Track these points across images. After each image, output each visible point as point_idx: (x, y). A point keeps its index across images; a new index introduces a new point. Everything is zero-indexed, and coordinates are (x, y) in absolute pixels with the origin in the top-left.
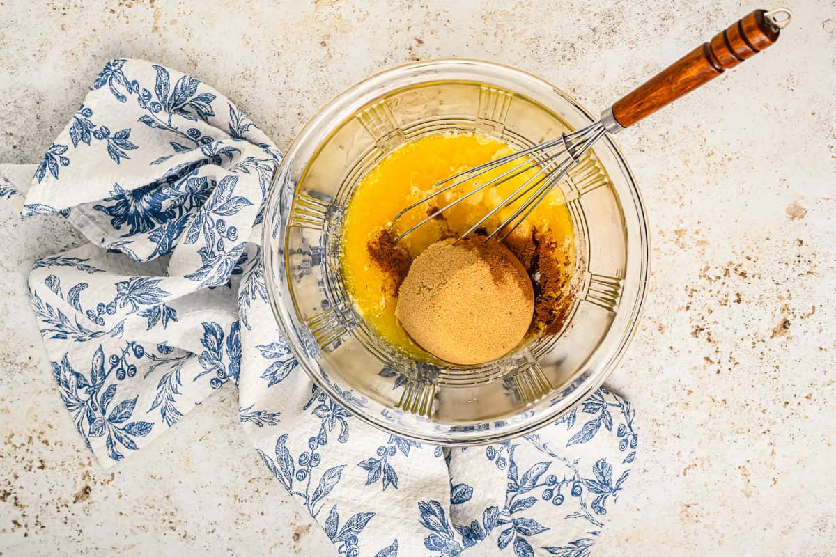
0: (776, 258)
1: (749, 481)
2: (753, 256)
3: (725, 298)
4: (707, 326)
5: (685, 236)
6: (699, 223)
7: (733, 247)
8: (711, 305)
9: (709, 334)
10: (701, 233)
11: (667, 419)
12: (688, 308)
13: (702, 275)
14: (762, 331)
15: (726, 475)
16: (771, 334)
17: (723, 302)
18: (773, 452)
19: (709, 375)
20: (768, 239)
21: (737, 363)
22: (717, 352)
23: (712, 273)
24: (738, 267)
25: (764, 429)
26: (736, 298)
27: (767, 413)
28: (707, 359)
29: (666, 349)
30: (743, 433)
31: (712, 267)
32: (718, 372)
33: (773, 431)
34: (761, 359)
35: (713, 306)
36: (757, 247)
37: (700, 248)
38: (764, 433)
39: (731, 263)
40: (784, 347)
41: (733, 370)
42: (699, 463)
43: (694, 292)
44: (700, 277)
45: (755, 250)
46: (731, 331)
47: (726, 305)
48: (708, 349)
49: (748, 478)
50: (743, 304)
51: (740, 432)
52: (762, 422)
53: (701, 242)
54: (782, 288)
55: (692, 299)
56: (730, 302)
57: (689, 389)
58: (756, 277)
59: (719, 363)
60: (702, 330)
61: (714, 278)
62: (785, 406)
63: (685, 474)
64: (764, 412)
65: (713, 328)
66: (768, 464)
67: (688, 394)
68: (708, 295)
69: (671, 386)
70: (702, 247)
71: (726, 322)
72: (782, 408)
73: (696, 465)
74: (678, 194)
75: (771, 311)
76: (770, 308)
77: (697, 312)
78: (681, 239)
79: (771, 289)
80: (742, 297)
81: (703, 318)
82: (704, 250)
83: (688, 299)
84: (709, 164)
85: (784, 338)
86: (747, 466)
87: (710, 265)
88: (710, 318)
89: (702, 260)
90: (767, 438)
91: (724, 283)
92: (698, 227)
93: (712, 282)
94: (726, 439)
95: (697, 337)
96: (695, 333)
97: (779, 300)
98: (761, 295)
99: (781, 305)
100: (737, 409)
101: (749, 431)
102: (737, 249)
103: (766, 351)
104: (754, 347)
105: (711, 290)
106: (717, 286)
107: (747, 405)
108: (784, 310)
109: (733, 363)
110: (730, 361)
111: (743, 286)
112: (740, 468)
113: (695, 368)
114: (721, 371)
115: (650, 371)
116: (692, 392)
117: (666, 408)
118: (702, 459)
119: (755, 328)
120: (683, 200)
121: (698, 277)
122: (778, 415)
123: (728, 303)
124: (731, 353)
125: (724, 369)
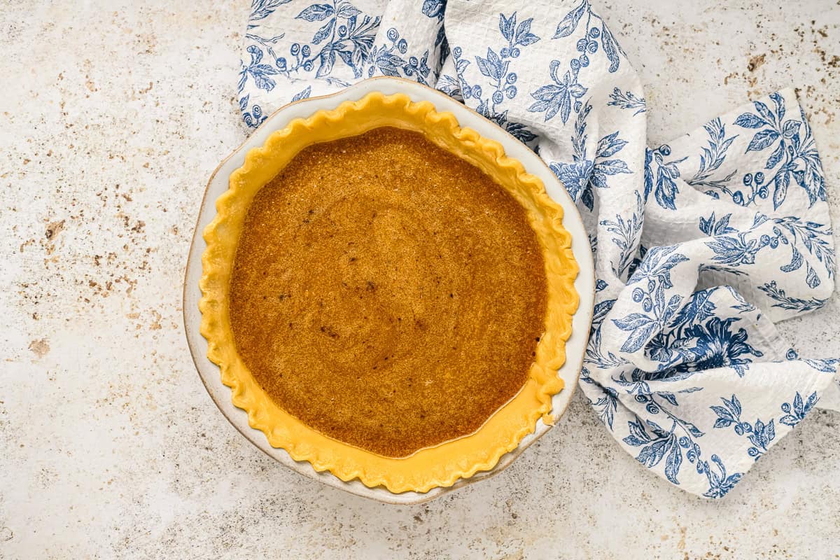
0: (60, 300)
1: (87, 77)
2: (83, 303)
3: (111, 260)
4: (129, 232)
5: (151, 323)
6: (137, 336)
7: (102, 312)
8: (125, 254)
9: (127, 224)
10: (135, 325)
11: (169, 139)
12: (148, 251)
13: (134, 284)
14: (74, 228)
15: (110, 83)
16: (64, 225)
17: (113, 256)
18: (62, 105)
19: (127, 183)
20: (68, 320)
21: (99, 195)
22: (119, 207)
23: (124, 286)
24: (98, 291)
25: (71, 129)
26: (100, 261)
27: (69, 145)
28: (129, 200)
29: (171, 208)
30: (92, 125)
31: (124, 292)
32: (118, 186)
33: (62, 128)
34: (74, 200)
35: (124, 253)
36: (79, 311)
37: (137, 311)
38: (71, 125)
39: (105, 296)
40: (52, 212)
41: (102, 188)
42: (137, 95)
43: (142, 266)
44: (136, 282)
45: (81, 309)
46: (105, 228)
47: (110, 254)
48: (128, 209)
49: (87, 80)
50: (93, 254)
51: (96, 126)
52: (74, 136)
53: (135, 316)
54: (53, 271)
55: (143, 259)
56: (105, 256)
57: (148, 170)
58: (79, 282)
59: (117, 196)
60: (134, 229)
61: (122, 280)
62: (51, 152)
63: (151, 84)
64: (72, 146)
65: (123, 232)
66: (67, 94)
67: (148, 164)
68: (128, 263)
69: (165, 172)
70: (134, 312)
71: (111, 237)
72: (53, 151)
73: (140, 92)
74: (158, 366)
75: (65, 248)
76: (65, 251)
77: (139, 246)
78: (155, 321)
79: (65, 270)
80: (94, 261)
81: (133, 240)
82: (133, 309)
83: (148, 260)
84: (127, 395)
85: (52, 220)
86: (88, 92)
87: (127, 294)
88: (126, 240)
89: (134, 298)
90: (69, 120)
91: (112, 275)
92: (138, 332)
93: (123, 277)
94: (110, 119)
95: (139, 222)
96: (141, 226)
97: (57, 259)
98: (75, 263)
99: (54, 254)
100: (99, 149)
101: (86, 127)
102: (99, 310)
103: (70, 207)
104: (82, 211)
105: (125, 268)
106: (119, 273)
107: (88, 153)
108: (52, 249)
109: (103, 195)
110: (106, 197)
111: (93, 272)
112: (96, 90)
113: (141, 191)
114: (115, 187)
115: (186, 188)
116: (144, 166)
117: (169, 150)
118: (134, 99)
119: (81, 230)
120: (153, 359)
121: (138, 283)
122: (57, 143)
123: (108, 255)
124: (104, 206)
125: (111, 189)
